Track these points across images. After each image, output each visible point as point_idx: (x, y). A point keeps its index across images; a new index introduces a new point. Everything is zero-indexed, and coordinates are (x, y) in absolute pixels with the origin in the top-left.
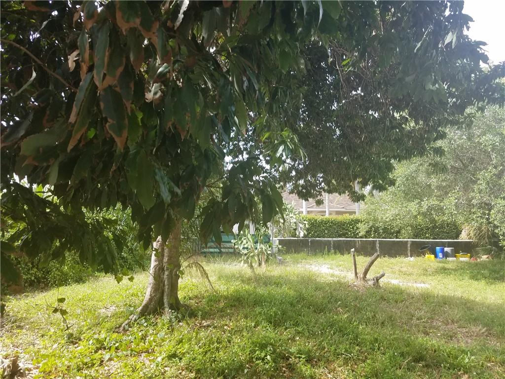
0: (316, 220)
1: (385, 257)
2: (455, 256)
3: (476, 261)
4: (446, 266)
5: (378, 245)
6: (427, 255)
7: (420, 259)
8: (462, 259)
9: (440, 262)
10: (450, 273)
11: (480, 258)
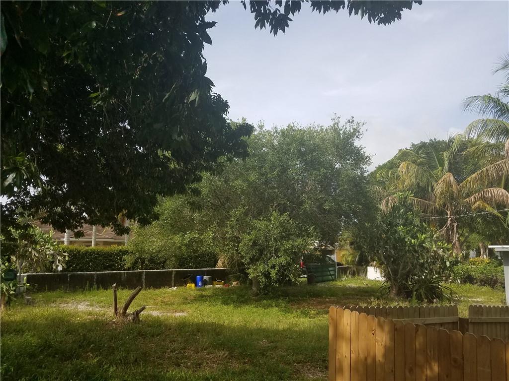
0: (80, 251)
1: (149, 288)
2: (212, 284)
3: (228, 288)
4: (204, 293)
5: (144, 277)
6: (188, 284)
7: (182, 288)
8: (217, 286)
9: (199, 290)
10: (207, 300)
11: (231, 284)
